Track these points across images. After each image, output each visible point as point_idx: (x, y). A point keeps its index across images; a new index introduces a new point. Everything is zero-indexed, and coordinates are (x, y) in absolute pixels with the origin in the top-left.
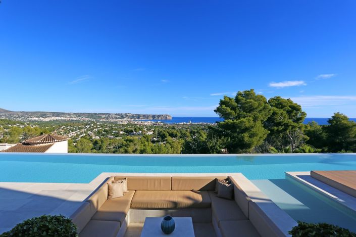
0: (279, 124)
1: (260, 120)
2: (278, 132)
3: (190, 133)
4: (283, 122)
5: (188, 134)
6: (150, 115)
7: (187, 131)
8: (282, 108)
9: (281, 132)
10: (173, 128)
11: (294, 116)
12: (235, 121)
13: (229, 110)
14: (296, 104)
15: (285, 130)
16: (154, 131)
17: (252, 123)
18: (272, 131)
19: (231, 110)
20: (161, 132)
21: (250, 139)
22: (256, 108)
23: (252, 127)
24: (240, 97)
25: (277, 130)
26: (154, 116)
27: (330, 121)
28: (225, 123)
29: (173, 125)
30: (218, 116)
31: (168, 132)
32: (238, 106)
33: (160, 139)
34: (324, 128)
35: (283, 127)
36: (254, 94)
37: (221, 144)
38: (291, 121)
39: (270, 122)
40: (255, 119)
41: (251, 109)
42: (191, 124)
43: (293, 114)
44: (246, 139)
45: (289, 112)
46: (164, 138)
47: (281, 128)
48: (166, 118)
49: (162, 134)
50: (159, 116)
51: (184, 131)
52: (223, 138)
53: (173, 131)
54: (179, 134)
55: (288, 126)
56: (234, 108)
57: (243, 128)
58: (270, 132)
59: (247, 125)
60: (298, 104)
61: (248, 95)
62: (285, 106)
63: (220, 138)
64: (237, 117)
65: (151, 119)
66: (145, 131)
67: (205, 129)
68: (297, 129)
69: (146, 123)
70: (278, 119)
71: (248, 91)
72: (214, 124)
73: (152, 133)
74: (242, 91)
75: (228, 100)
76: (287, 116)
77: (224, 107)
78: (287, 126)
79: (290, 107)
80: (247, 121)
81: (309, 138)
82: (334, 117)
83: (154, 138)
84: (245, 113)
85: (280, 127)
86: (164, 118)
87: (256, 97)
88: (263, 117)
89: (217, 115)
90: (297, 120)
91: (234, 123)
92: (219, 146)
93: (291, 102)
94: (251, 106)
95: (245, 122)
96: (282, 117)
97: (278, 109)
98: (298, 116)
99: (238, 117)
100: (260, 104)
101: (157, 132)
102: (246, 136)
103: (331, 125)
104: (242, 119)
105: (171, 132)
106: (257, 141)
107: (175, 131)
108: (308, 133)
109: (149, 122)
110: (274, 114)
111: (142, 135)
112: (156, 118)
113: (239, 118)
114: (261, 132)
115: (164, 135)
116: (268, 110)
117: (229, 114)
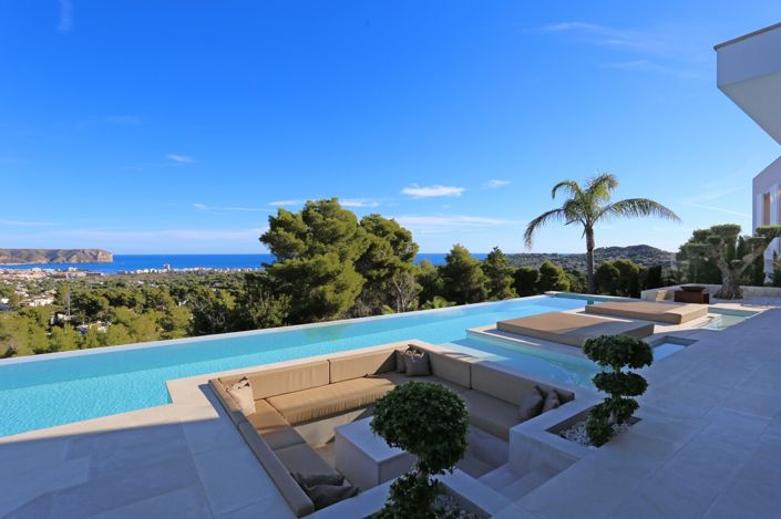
0: (380, 265)
1: (349, 257)
2: (380, 279)
3: (172, 294)
4: (387, 260)
5: (166, 296)
6: (37, 252)
7: (162, 289)
8: (383, 236)
9: (383, 279)
10: (118, 285)
11: (401, 250)
12: (306, 261)
13: (291, 238)
14: (404, 229)
15: (389, 276)
16: (56, 296)
17: (337, 265)
18: (369, 278)
19: (296, 238)
20: (84, 295)
21: (337, 296)
22: (343, 236)
23: (339, 272)
24: (312, 211)
25: (378, 277)
26: (52, 255)
27: (449, 258)
28: (285, 266)
29: (119, 276)
30: (269, 252)
31: (105, 295)
32: (308, 231)
33: (82, 314)
34: (441, 270)
35: (387, 270)
36: (339, 207)
37: (280, 311)
38: (397, 258)
39: (365, 263)
40: (342, 257)
41: (333, 238)
42: (170, 273)
43: (400, 247)
44: (330, 296)
45: (394, 244)
46: (95, 312)
47: (383, 272)
48: (96, 258)
49: (86, 301)
50: (70, 254)
51: (153, 289)
52: (282, 298)
53: (120, 291)
54: (141, 299)
55: (395, 268)
56: (301, 235)
57: (322, 275)
58: (366, 280)
59: (331, 268)
60: (407, 229)
61: (326, 208)
62: (388, 232)
63: (277, 298)
64: (307, 252)
65: (44, 262)
66: (21, 297)
67: (208, 283)
68: (406, 273)
69: (24, 275)
70: (379, 256)
71: (328, 202)
72: (257, 270)
73: (50, 301)
74: (314, 201)
75: (290, 219)
76: (392, 250)
77: (281, 231)
78: (392, 268)
79: (395, 234)
80: (328, 261)
81: (422, 288)
82: (453, 252)
83: (60, 316)
84: (323, 245)
85: (382, 270)
86: (90, 261)
87: (342, 213)
88: (354, 252)
89: (265, 250)
90: (407, 258)
91: (304, 265)
92: (276, 315)
93: (397, 226)
94: (334, 231)
95: (325, 263)
96: (385, 253)
97: (378, 238)
98: (407, 251)
99: (311, 252)
100: (349, 228)
101: (67, 298)
102: (328, 291)
103: (450, 265)
104: (319, 257)
105: (114, 295)
106: (347, 300)
107: (127, 293)
108: (421, 280)
109: (37, 269)
110: (373, 246)
111: (13, 309)
112: (61, 260)
113: (312, 256)
114: (355, 281)
115: (94, 303)
116: (362, 239)
117: (293, 247)
